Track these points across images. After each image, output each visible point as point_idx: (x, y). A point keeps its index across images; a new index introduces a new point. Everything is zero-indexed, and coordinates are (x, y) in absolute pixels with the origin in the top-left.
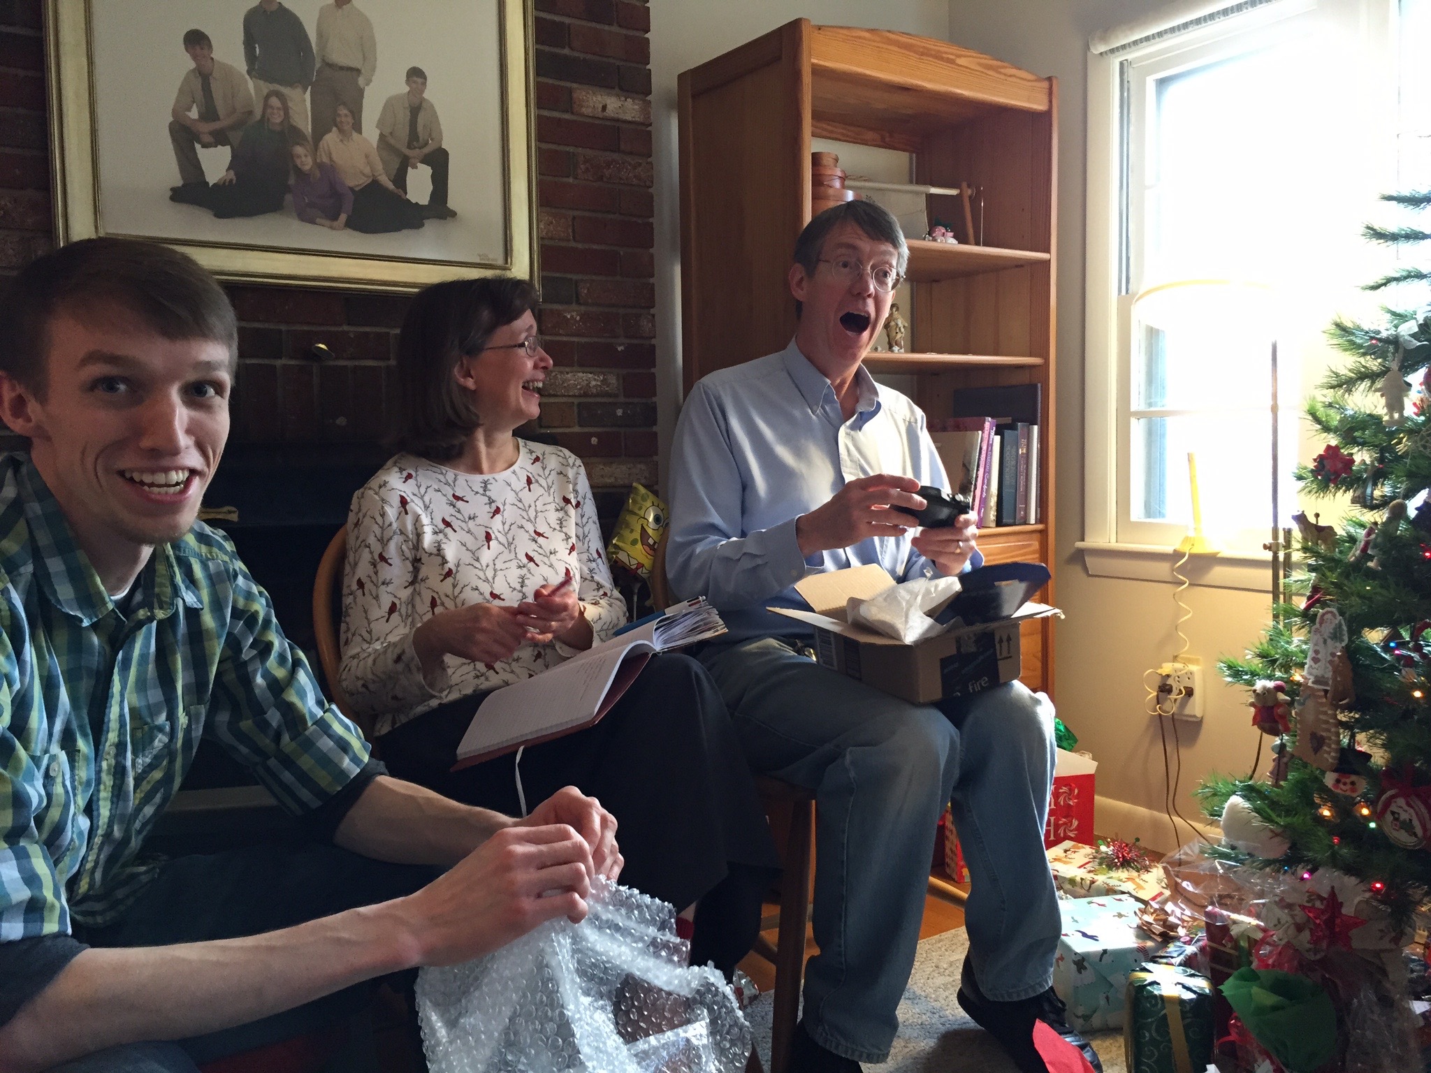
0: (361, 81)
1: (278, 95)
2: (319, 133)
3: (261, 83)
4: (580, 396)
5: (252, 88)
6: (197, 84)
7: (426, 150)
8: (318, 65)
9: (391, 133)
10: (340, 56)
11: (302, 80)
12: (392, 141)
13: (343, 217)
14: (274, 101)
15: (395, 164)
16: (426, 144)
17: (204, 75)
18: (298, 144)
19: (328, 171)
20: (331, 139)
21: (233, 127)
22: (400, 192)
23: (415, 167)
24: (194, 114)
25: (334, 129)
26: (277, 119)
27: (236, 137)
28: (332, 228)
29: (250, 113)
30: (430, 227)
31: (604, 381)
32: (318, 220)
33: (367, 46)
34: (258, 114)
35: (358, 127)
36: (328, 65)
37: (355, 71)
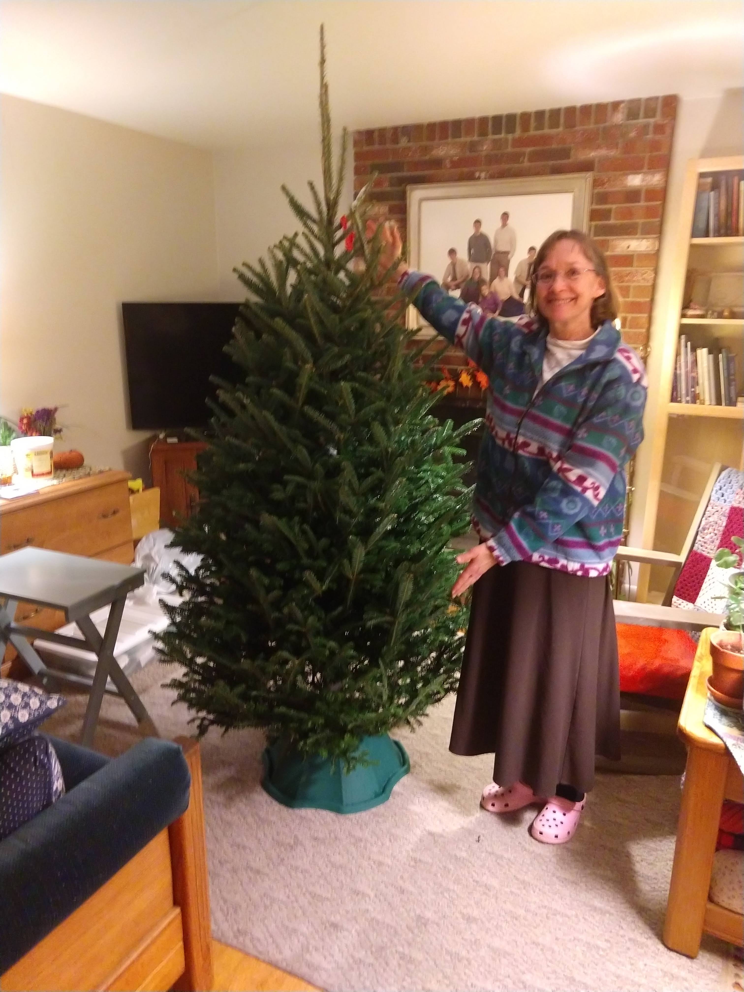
0: (509, 256)
1: (478, 267)
2: (492, 280)
3: (472, 264)
5: (470, 266)
6: (451, 267)
8: (493, 253)
9: (520, 275)
10: (502, 248)
11: (486, 259)
12: (519, 279)
13: (498, 312)
14: (477, 270)
15: (520, 288)
17: (453, 265)
18: (484, 285)
19: (494, 295)
20: (496, 281)
21: (463, 281)
22: (521, 299)
23: (528, 288)
24: (449, 279)
25: (498, 277)
27: (463, 285)
29: (468, 276)
33: (512, 242)
34: (470, 277)
35: (506, 275)
36: (498, 253)
37: (507, 253)
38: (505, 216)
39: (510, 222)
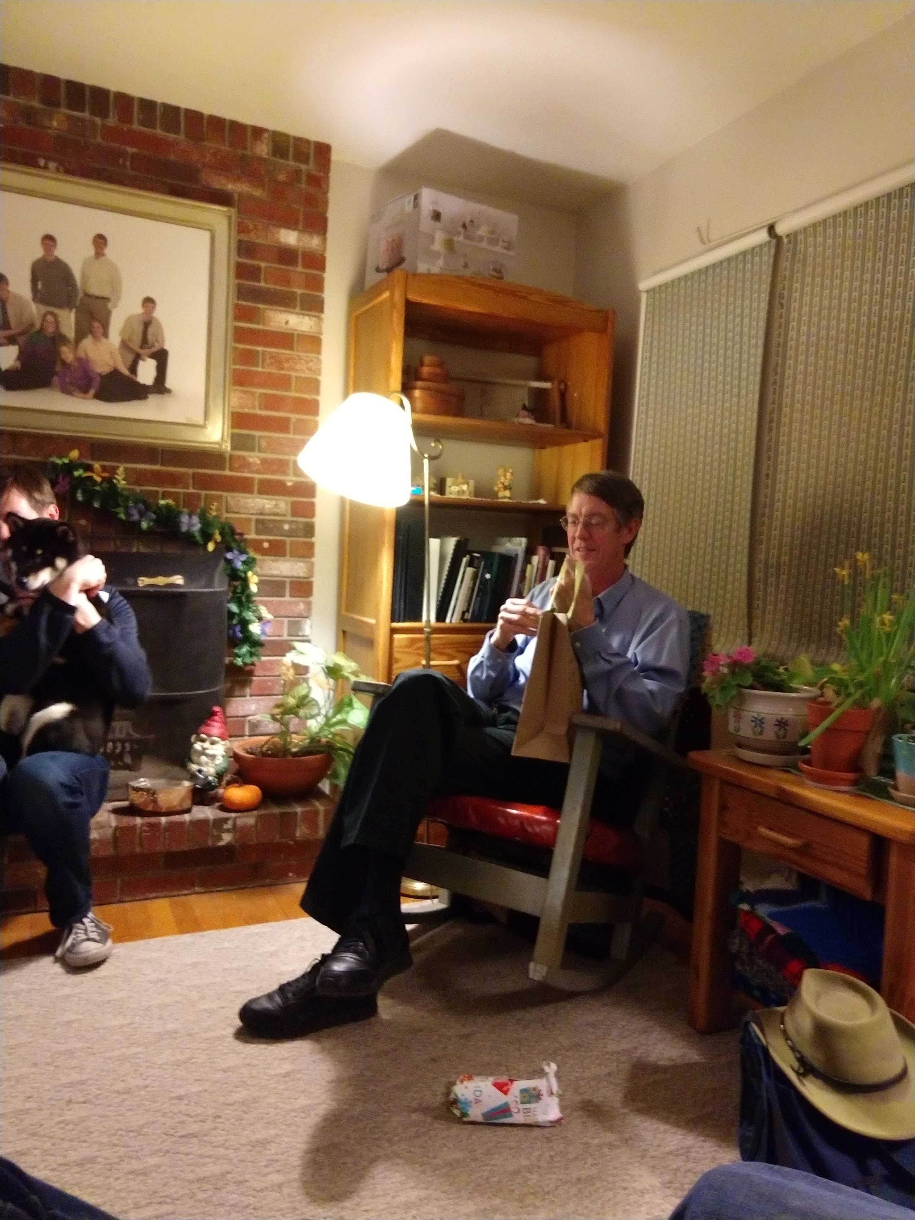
0: (110, 305)
1: (52, 314)
2: (79, 338)
3: (40, 306)
4: (257, 514)
5: (35, 310)
7: (154, 350)
8: (81, 295)
9: (130, 339)
10: (95, 290)
11: (68, 304)
12: (129, 344)
13: (92, 392)
14: (50, 318)
15: (130, 358)
16: (153, 346)
17: (2, 301)
18: (65, 345)
19: (84, 364)
20: (87, 343)
21: (22, 333)
22: (132, 376)
23: (144, 360)
25: (90, 336)
26: (50, 329)
27: (22, 339)
28: (83, 398)
29: (32, 325)
30: (153, 399)
31: (276, 506)
32: (75, 393)
33: (115, 284)
34: (38, 326)
35: (106, 334)
36: (87, 295)
37: (106, 299)
38: (100, 241)
39: (108, 251)
